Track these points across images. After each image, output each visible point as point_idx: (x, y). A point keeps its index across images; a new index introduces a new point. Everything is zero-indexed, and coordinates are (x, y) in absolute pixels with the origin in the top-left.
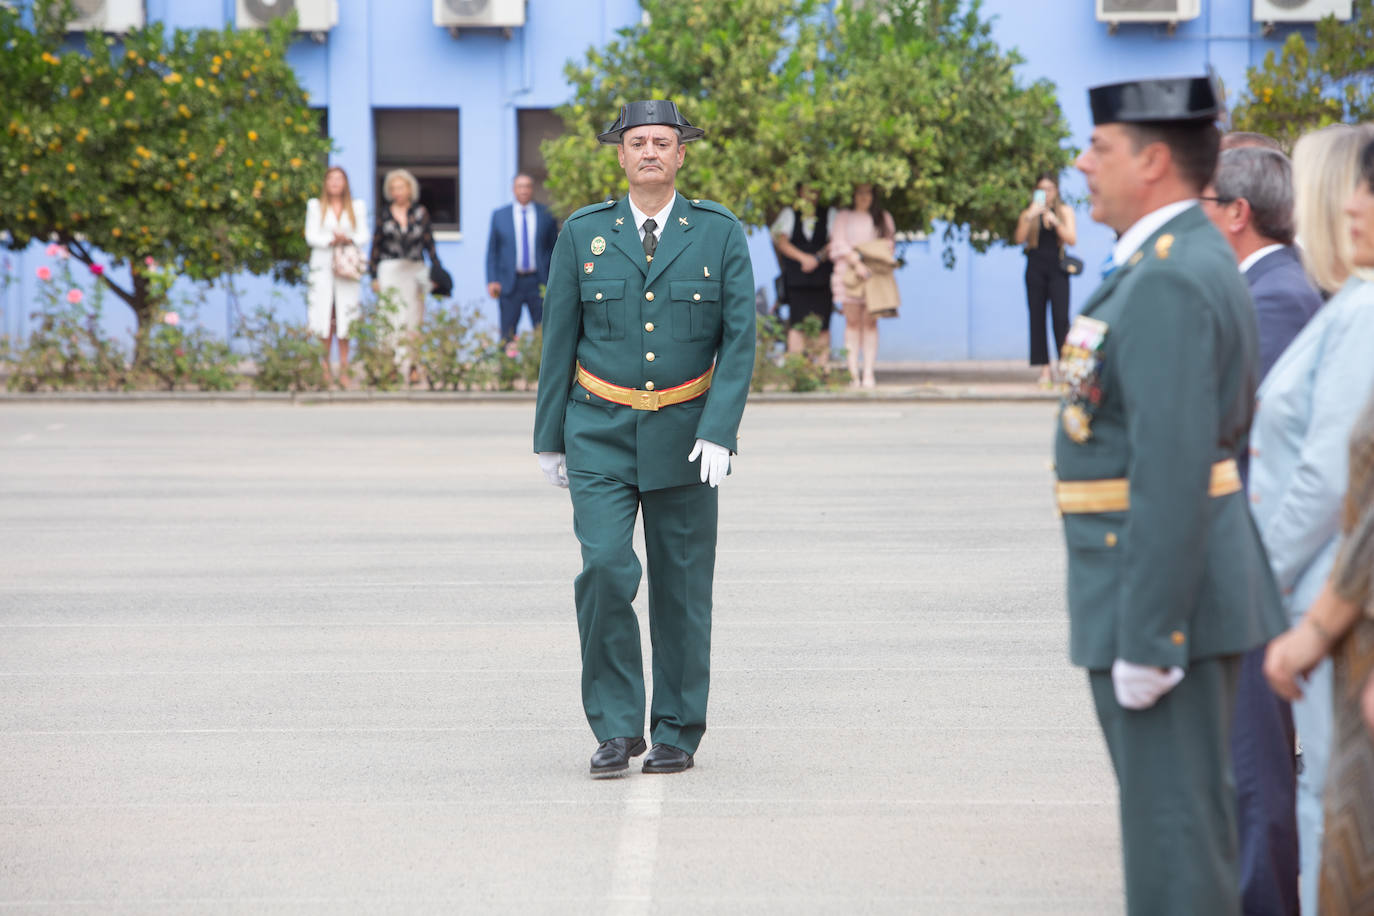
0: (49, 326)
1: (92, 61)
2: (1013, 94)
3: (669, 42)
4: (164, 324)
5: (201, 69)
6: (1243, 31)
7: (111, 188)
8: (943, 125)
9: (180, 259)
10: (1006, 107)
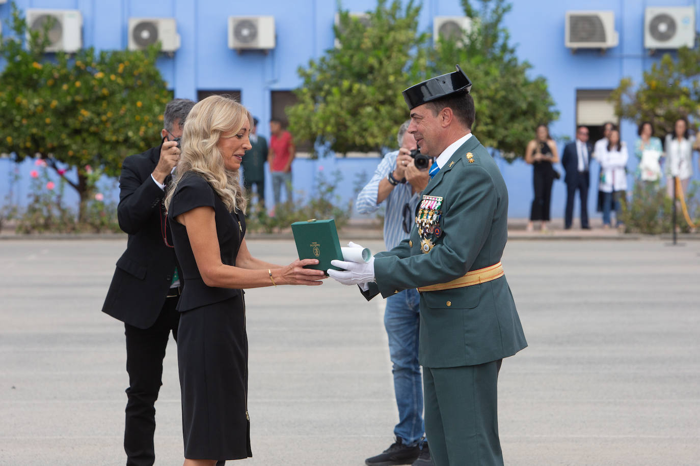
0: (37, 200)
1: (58, 66)
2: (526, 83)
3: (352, 57)
4: (95, 200)
5: (113, 70)
6: (639, 52)
7: (67, 131)
8: (492, 99)
9: (102, 166)
10: (523, 90)
